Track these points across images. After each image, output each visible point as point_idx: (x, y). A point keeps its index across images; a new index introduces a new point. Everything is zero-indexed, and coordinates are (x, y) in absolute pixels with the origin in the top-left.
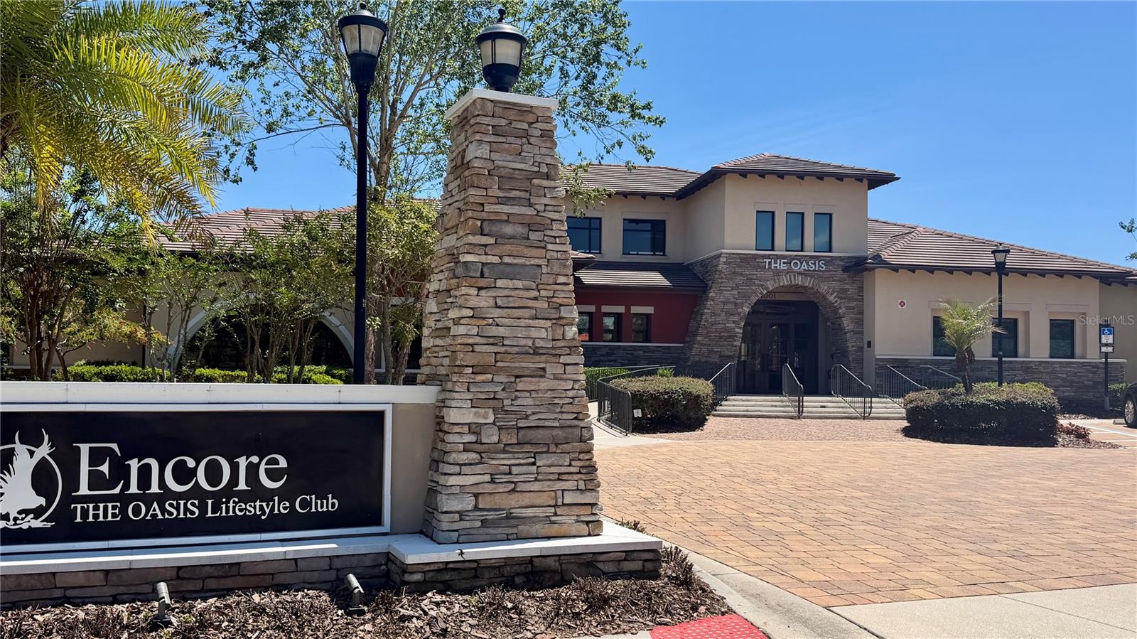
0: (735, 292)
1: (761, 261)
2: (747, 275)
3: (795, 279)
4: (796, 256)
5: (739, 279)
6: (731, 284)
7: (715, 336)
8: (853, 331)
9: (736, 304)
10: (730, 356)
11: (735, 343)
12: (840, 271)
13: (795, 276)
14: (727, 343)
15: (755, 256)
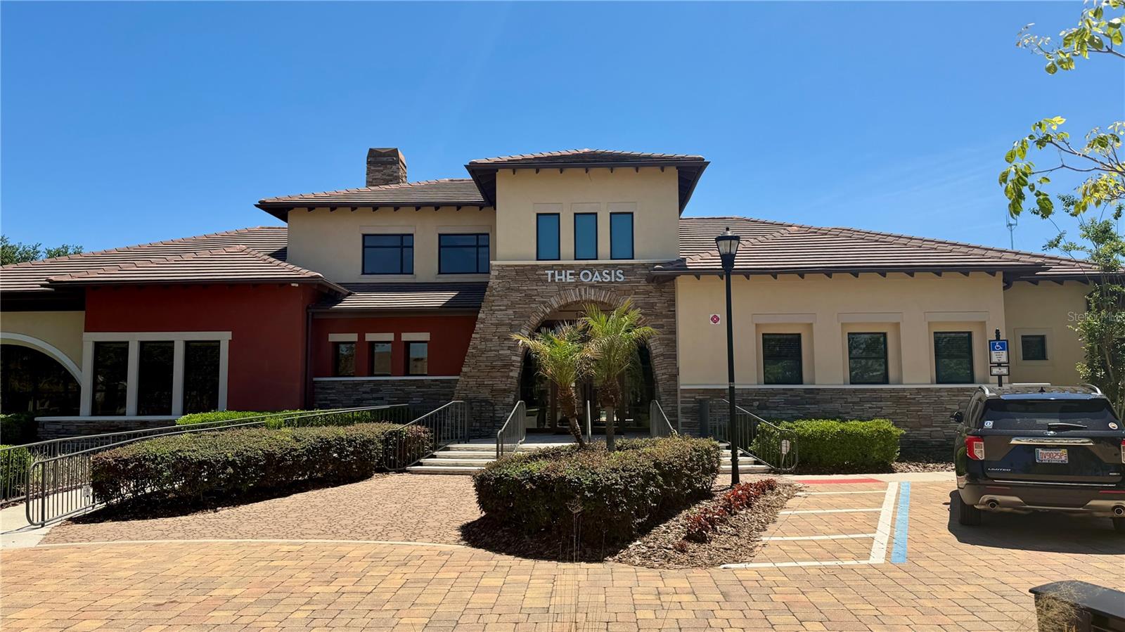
0: (511, 312)
1: (542, 273)
2: (525, 290)
3: (586, 293)
4: (587, 265)
5: (516, 296)
6: (505, 302)
7: (486, 366)
8: (662, 355)
9: (511, 326)
10: (505, 390)
11: (511, 374)
12: (643, 281)
13: (586, 289)
14: (502, 374)
15: (534, 267)
